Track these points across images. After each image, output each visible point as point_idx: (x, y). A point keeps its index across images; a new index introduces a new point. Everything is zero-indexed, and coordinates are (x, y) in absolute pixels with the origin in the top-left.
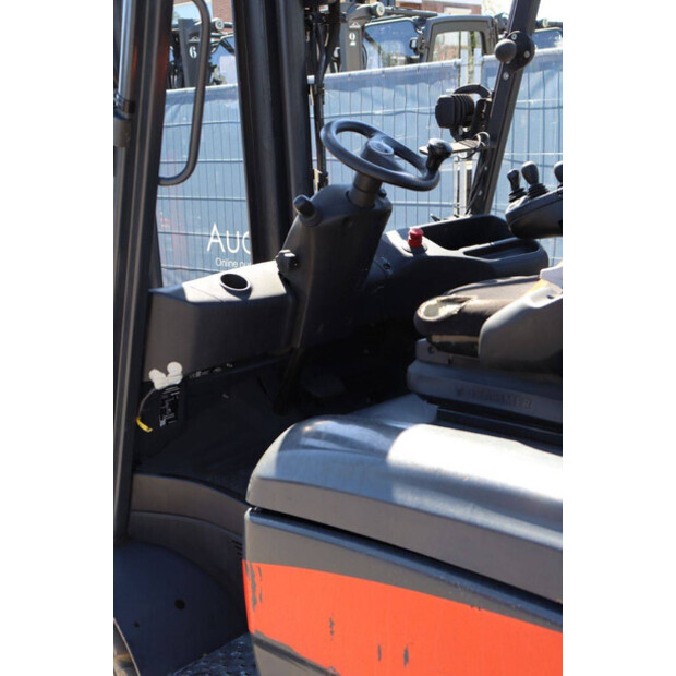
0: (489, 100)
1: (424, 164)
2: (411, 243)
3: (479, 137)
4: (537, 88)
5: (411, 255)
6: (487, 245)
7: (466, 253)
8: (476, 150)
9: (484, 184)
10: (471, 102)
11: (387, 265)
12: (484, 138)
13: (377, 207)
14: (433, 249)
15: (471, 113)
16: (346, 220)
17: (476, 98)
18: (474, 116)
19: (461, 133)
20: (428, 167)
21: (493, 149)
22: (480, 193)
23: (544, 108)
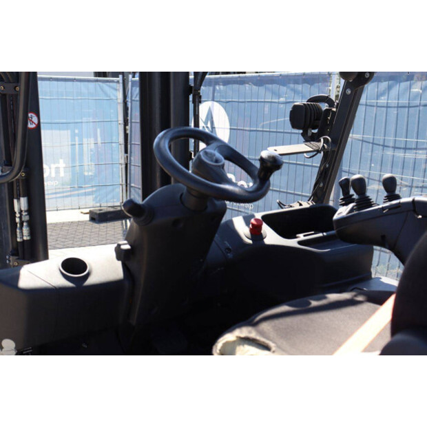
0: (334, 109)
1: (256, 173)
2: (251, 231)
3: (322, 140)
4: (382, 94)
5: (250, 242)
6: (321, 235)
7: (300, 243)
8: (318, 151)
9: (325, 178)
10: (320, 109)
11: (228, 249)
12: (326, 141)
13: (210, 209)
14: (271, 237)
15: (318, 119)
16: (176, 222)
17: (324, 106)
18: (320, 122)
19: (309, 134)
20: (259, 177)
21: (333, 152)
22: (321, 185)
23: (387, 107)
